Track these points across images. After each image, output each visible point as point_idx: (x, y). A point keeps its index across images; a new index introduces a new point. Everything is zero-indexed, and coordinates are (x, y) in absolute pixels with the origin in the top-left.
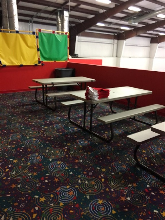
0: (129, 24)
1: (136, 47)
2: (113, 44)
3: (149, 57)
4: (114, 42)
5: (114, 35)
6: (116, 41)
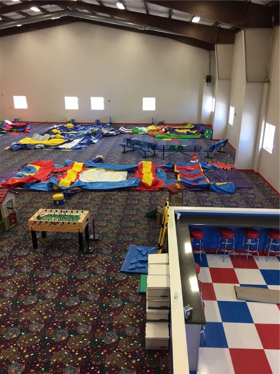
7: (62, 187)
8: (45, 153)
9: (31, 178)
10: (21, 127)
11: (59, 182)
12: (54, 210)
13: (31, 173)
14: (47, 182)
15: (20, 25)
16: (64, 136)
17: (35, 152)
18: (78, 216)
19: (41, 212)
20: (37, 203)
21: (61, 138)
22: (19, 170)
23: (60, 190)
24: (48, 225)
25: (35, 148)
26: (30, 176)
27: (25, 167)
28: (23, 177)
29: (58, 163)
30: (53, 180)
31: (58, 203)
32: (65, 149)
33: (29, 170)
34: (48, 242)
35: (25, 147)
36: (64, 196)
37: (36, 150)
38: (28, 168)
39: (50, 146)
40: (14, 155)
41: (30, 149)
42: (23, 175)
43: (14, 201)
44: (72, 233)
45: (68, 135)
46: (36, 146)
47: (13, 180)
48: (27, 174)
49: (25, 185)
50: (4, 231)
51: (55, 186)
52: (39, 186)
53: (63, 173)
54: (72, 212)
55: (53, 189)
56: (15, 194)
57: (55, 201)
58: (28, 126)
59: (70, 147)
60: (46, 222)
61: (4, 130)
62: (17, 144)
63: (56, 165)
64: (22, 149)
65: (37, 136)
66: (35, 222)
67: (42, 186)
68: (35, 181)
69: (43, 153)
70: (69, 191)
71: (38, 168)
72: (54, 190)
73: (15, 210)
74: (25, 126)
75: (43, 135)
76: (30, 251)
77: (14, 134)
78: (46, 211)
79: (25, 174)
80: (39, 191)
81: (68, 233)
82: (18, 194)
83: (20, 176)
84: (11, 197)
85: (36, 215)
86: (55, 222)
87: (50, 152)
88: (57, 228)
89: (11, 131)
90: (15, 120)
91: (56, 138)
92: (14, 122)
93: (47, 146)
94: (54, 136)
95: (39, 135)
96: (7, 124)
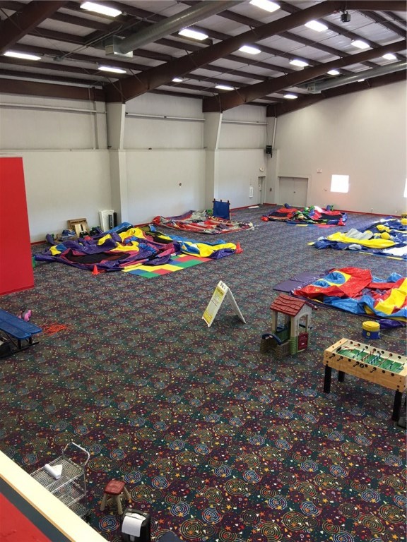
0: (107, 55)
1: (164, 121)
2: (94, 113)
3: (205, 148)
4: (95, 109)
5: (94, 88)
6: (100, 106)
7: (380, 312)
8: (361, 258)
9: (336, 290)
10: (334, 218)
11: (375, 304)
12: (363, 345)
13: (337, 283)
14: (357, 300)
15: (363, 80)
16: (395, 236)
17: (348, 254)
18: (400, 365)
19: (344, 343)
20: (338, 327)
21: (389, 239)
22: (321, 276)
23: (374, 317)
24: (351, 364)
25: (348, 249)
26: (336, 287)
27: (330, 273)
28: (326, 287)
29: (377, 276)
30: (368, 300)
31: (368, 334)
32: (392, 255)
33: (335, 278)
34: (345, 389)
35: (334, 246)
36: (381, 328)
37: (349, 252)
38: (334, 275)
39: (370, 248)
40: (319, 254)
41: (341, 249)
42: (325, 284)
43: (309, 318)
44: (385, 388)
45: (400, 236)
46: (350, 246)
47: (312, 288)
48: (332, 284)
49: (326, 298)
50: (289, 355)
51: (368, 308)
52: (346, 304)
53: (384, 291)
54: (391, 355)
55: (365, 312)
56: (313, 308)
57: (365, 332)
58: (344, 216)
59: (401, 255)
60: (350, 360)
61: (311, 219)
62: (325, 241)
63: (374, 277)
64: (330, 247)
65: (354, 231)
66: (334, 355)
67: (350, 305)
68: (340, 295)
69: (358, 257)
70: (389, 322)
71: (347, 277)
72: (366, 314)
73: (308, 329)
74: (339, 217)
75: (363, 232)
76: (318, 394)
77: (324, 227)
78: (352, 343)
79: (329, 283)
80: (344, 311)
81: (378, 386)
82: (316, 309)
83: (321, 285)
84: (306, 311)
85: (337, 345)
86: (362, 364)
87: (369, 257)
88: (364, 374)
89: (319, 221)
90: (328, 206)
91: (380, 237)
92: (325, 210)
93: (365, 248)
94: (379, 234)
95: (356, 231)
96: (316, 211)
